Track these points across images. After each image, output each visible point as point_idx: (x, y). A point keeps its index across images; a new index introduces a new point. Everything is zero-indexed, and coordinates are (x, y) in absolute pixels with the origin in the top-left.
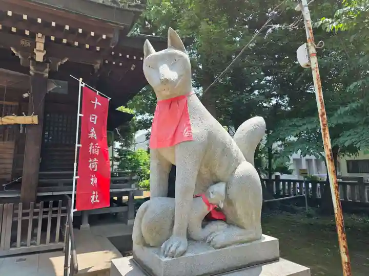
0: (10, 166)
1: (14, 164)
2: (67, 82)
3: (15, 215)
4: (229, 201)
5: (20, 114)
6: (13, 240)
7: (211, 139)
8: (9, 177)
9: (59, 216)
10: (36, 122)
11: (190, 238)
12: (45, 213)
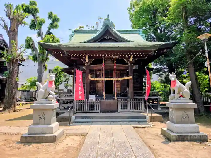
0: (120, 90)
1: (121, 89)
2: (138, 66)
3: (130, 102)
4: (183, 94)
5: (128, 76)
6: (130, 108)
7: (180, 86)
8: (120, 93)
9: (140, 103)
10: (132, 78)
11: (177, 99)
12: (135, 102)
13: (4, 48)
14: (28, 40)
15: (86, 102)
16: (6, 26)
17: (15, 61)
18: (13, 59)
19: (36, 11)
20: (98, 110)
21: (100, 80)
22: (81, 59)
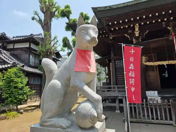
13: (39, 43)
14: (64, 40)
15: (144, 103)
16: (40, 21)
17: (49, 54)
18: (47, 52)
19: (69, 12)
20: (171, 119)
21: (165, 64)
22: (125, 35)
